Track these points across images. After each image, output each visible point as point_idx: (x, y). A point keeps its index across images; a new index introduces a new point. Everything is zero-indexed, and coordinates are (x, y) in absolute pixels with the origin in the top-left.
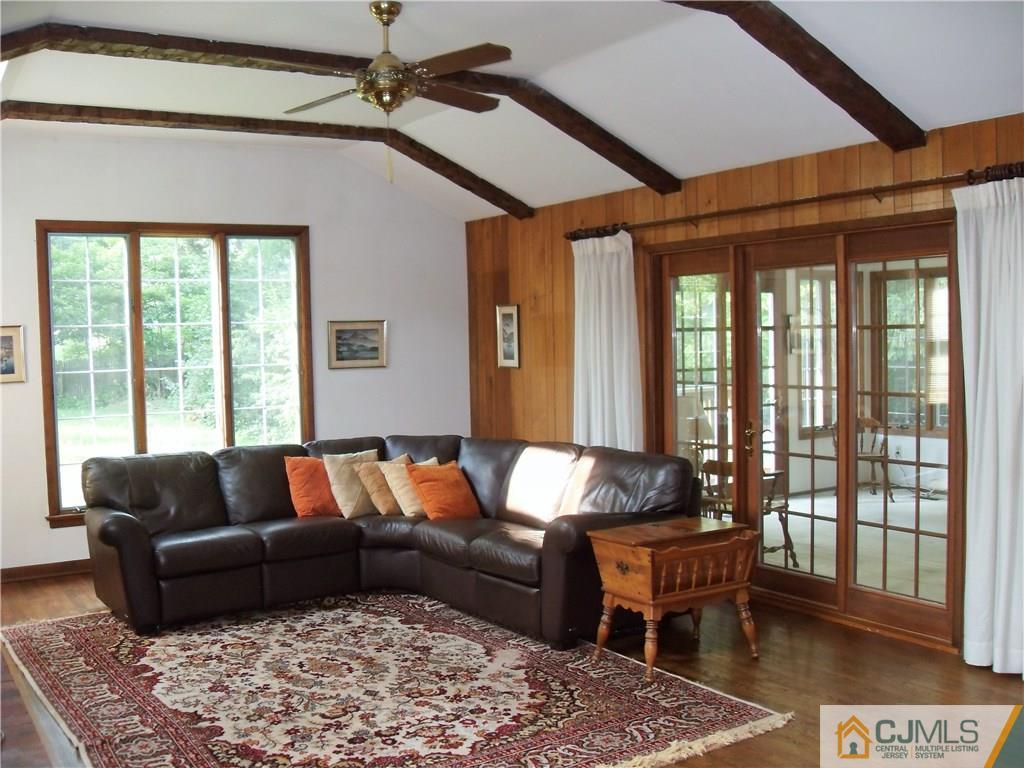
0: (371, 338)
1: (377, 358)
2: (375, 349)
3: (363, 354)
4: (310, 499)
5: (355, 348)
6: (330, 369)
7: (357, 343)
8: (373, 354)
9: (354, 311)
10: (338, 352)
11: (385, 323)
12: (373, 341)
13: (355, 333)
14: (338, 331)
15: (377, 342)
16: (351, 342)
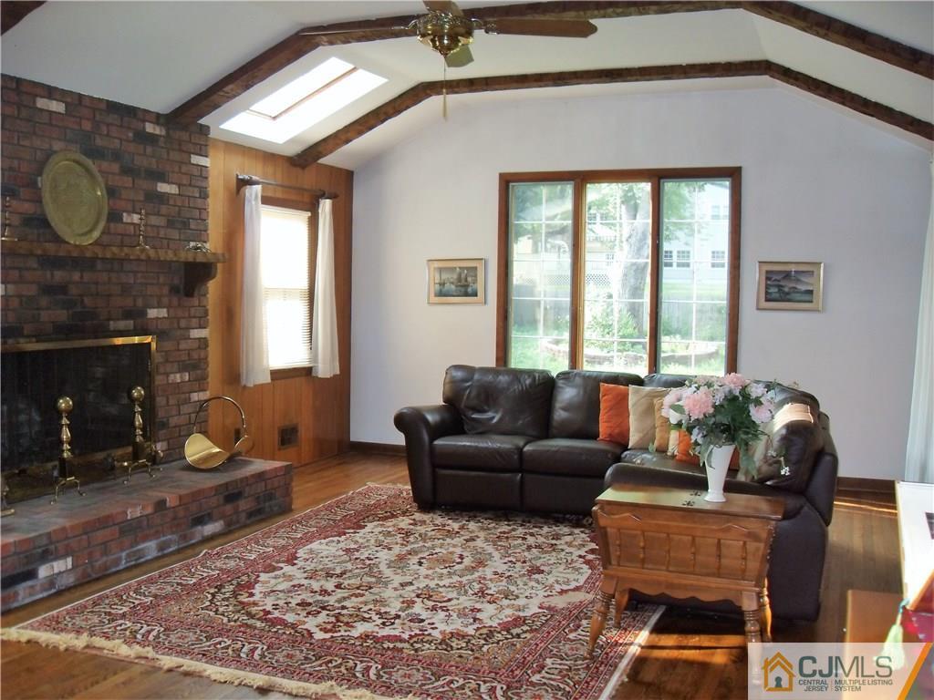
0: (803, 279)
1: (812, 302)
2: (810, 292)
3: (798, 296)
4: (609, 424)
5: (786, 290)
6: (758, 309)
7: (788, 285)
8: (807, 297)
9: (788, 252)
10: (767, 293)
11: (822, 265)
12: (807, 284)
13: (787, 275)
14: (767, 272)
15: (812, 285)
16: (781, 283)
